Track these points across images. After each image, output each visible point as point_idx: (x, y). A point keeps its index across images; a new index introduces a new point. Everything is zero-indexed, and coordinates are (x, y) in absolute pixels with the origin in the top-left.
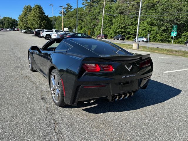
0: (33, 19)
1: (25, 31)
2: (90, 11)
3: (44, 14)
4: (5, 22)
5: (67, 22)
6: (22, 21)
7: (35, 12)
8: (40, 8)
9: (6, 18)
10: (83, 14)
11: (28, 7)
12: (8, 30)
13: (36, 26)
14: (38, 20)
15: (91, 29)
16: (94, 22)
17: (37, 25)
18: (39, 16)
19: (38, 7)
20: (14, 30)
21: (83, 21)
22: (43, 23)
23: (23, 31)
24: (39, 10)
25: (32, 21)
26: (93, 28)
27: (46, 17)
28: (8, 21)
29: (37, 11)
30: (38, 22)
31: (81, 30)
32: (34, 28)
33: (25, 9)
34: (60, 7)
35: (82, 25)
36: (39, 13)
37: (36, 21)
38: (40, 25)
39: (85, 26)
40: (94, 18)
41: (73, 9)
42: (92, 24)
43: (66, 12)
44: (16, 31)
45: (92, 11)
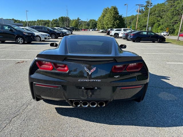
0: (108, 20)
1: (102, 30)
2: (171, 6)
3: (119, 14)
4: (90, 24)
5: (144, 20)
6: (100, 22)
7: (110, 13)
8: (115, 9)
9: (91, 20)
10: (163, 10)
11: (106, 9)
12: (91, 30)
13: (110, 26)
14: (112, 20)
15: (170, 26)
16: (175, 18)
17: (111, 24)
18: (113, 17)
19: (114, 8)
20: (95, 30)
21: (162, 18)
22: (116, 22)
23: (100, 31)
24: (114, 11)
25: (107, 22)
26: (173, 25)
27: (119, 17)
28: (93, 22)
29: (112, 12)
30: (112, 22)
31: (158, 28)
32: (107, 27)
33: (104, 11)
34: (136, 5)
35: (161, 23)
36: (113, 13)
37: (110, 21)
38: (113, 24)
39: (164, 23)
40: (176, 14)
41: (153, 6)
42: (172, 21)
43: (144, 10)
44: (96, 31)
45: (175, 6)
